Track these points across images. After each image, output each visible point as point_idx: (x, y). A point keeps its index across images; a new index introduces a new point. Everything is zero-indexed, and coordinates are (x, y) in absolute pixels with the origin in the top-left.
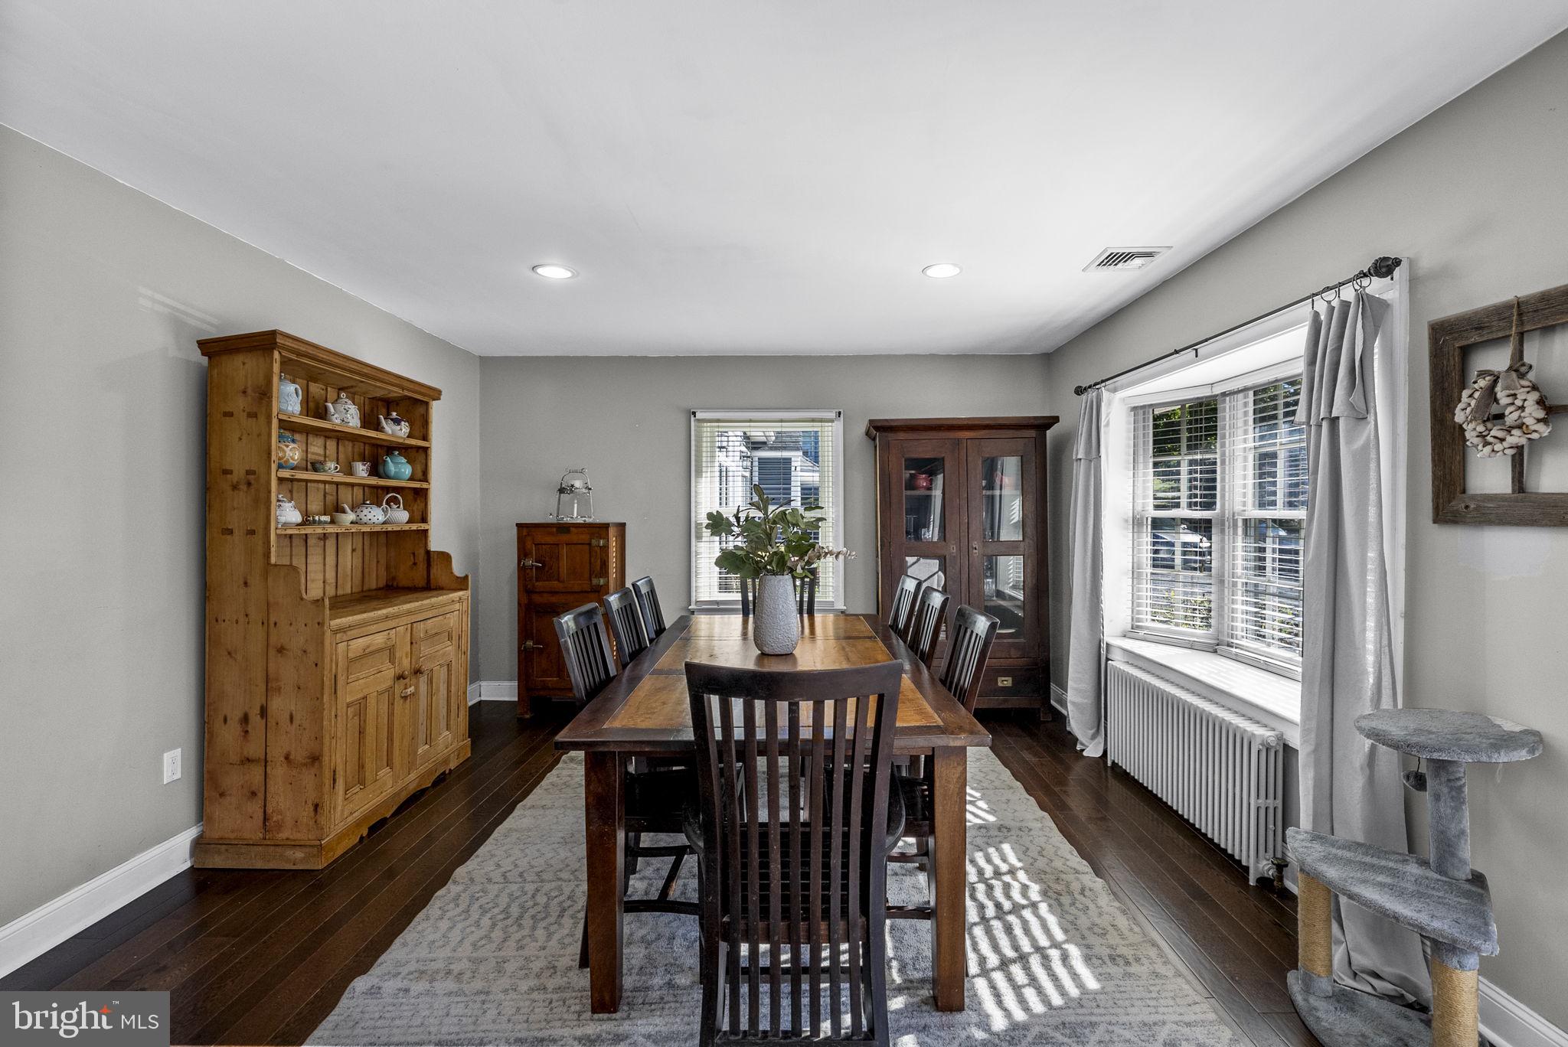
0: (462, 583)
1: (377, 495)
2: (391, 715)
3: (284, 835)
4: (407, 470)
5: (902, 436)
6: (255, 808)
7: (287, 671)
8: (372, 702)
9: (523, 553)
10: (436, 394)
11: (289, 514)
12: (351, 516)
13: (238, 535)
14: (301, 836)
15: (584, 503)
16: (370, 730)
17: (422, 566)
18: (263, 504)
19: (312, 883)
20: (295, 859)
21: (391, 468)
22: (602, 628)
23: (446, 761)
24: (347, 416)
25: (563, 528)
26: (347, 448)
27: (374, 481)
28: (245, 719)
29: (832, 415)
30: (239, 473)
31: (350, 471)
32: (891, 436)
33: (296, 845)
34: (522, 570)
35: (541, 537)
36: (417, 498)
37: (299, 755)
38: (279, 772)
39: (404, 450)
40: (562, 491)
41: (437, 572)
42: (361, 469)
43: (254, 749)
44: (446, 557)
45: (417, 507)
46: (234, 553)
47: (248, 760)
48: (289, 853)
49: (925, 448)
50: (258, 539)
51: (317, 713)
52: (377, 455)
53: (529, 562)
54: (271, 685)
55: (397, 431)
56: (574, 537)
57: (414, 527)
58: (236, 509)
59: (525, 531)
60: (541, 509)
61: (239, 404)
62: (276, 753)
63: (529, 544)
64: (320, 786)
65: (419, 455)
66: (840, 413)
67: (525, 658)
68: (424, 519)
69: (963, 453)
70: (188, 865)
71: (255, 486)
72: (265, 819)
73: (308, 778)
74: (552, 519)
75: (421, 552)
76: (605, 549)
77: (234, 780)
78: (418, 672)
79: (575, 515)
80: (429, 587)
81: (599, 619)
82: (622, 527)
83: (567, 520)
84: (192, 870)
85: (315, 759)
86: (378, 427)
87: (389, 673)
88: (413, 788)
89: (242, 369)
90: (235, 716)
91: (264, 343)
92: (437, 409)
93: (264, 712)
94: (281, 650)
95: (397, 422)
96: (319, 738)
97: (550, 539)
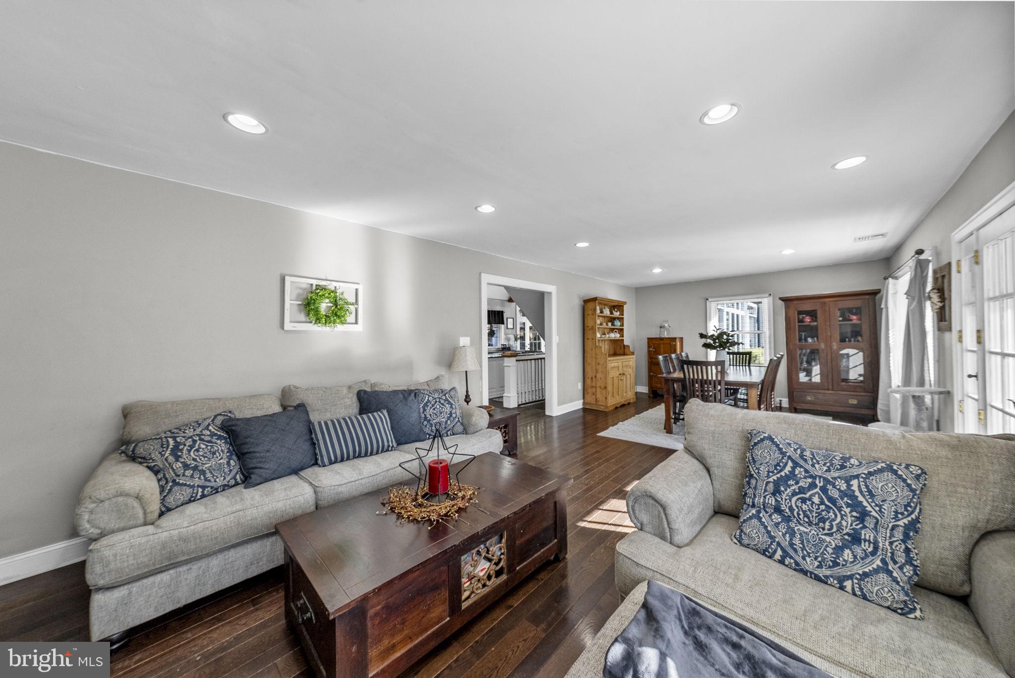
0: (633, 353)
1: (612, 330)
2: (618, 383)
3: (599, 403)
4: (619, 324)
5: (795, 302)
6: (594, 397)
7: (600, 368)
8: (615, 378)
9: (649, 347)
10: (625, 303)
11: (598, 335)
12: (607, 336)
13: (590, 340)
14: (603, 404)
15: (668, 331)
16: (615, 386)
17: (623, 349)
18: (595, 333)
19: (605, 414)
20: (602, 408)
21: (616, 323)
22: (669, 360)
23: (630, 400)
24: (607, 312)
25: (662, 339)
26: (606, 319)
27: (613, 327)
28: (592, 378)
29: (767, 295)
30: (590, 327)
31: (607, 325)
32: (790, 303)
33: (602, 406)
34: (649, 352)
35: (654, 342)
36: (621, 331)
37: (602, 387)
38: (598, 390)
39: (618, 318)
40: (661, 327)
41: (626, 350)
42: (610, 324)
43: (594, 384)
44: (628, 346)
45: (622, 332)
46: (589, 343)
47: (592, 387)
48: (601, 407)
49: (807, 306)
50: (594, 340)
51: (606, 378)
52: (612, 320)
53: (651, 349)
54: (597, 371)
55: (617, 314)
56: (665, 341)
57: (621, 338)
58: (589, 334)
59: (650, 340)
60: (654, 333)
61: (590, 312)
62: (598, 386)
63: (651, 344)
64: (606, 394)
65: (621, 319)
66: (770, 295)
67: (650, 378)
68: (623, 337)
69: (827, 307)
70: (582, 407)
71: (593, 329)
72: (596, 399)
73: (604, 392)
74: (658, 336)
75: (622, 346)
76: (675, 345)
77: (590, 390)
78: (624, 374)
79: (666, 335)
80: (624, 354)
81: (668, 358)
82: (681, 339)
83: (663, 336)
84: (583, 408)
85: (606, 388)
86: (613, 314)
87: (618, 373)
88: (623, 403)
89: (590, 305)
90: (590, 378)
91: (594, 300)
92: (625, 307)
93: (595, 377)
94: (599, 364)
95: (617, 312)
96: (606, 383)
97: (657, 342)
